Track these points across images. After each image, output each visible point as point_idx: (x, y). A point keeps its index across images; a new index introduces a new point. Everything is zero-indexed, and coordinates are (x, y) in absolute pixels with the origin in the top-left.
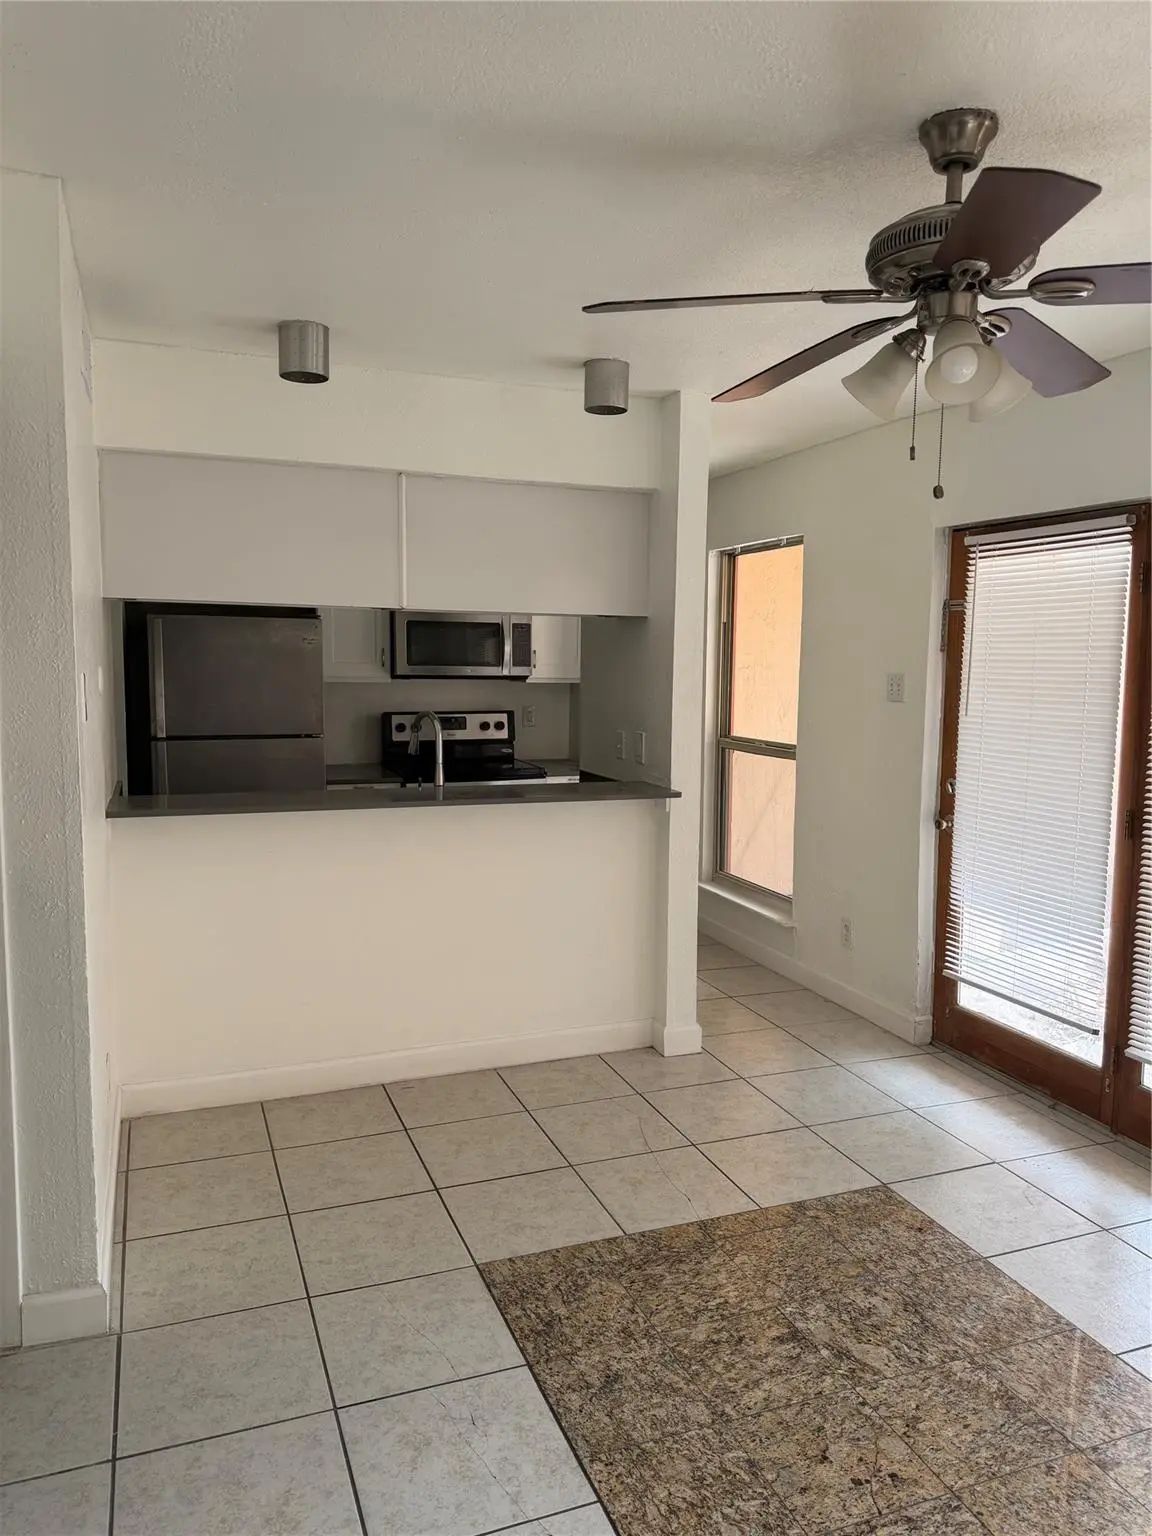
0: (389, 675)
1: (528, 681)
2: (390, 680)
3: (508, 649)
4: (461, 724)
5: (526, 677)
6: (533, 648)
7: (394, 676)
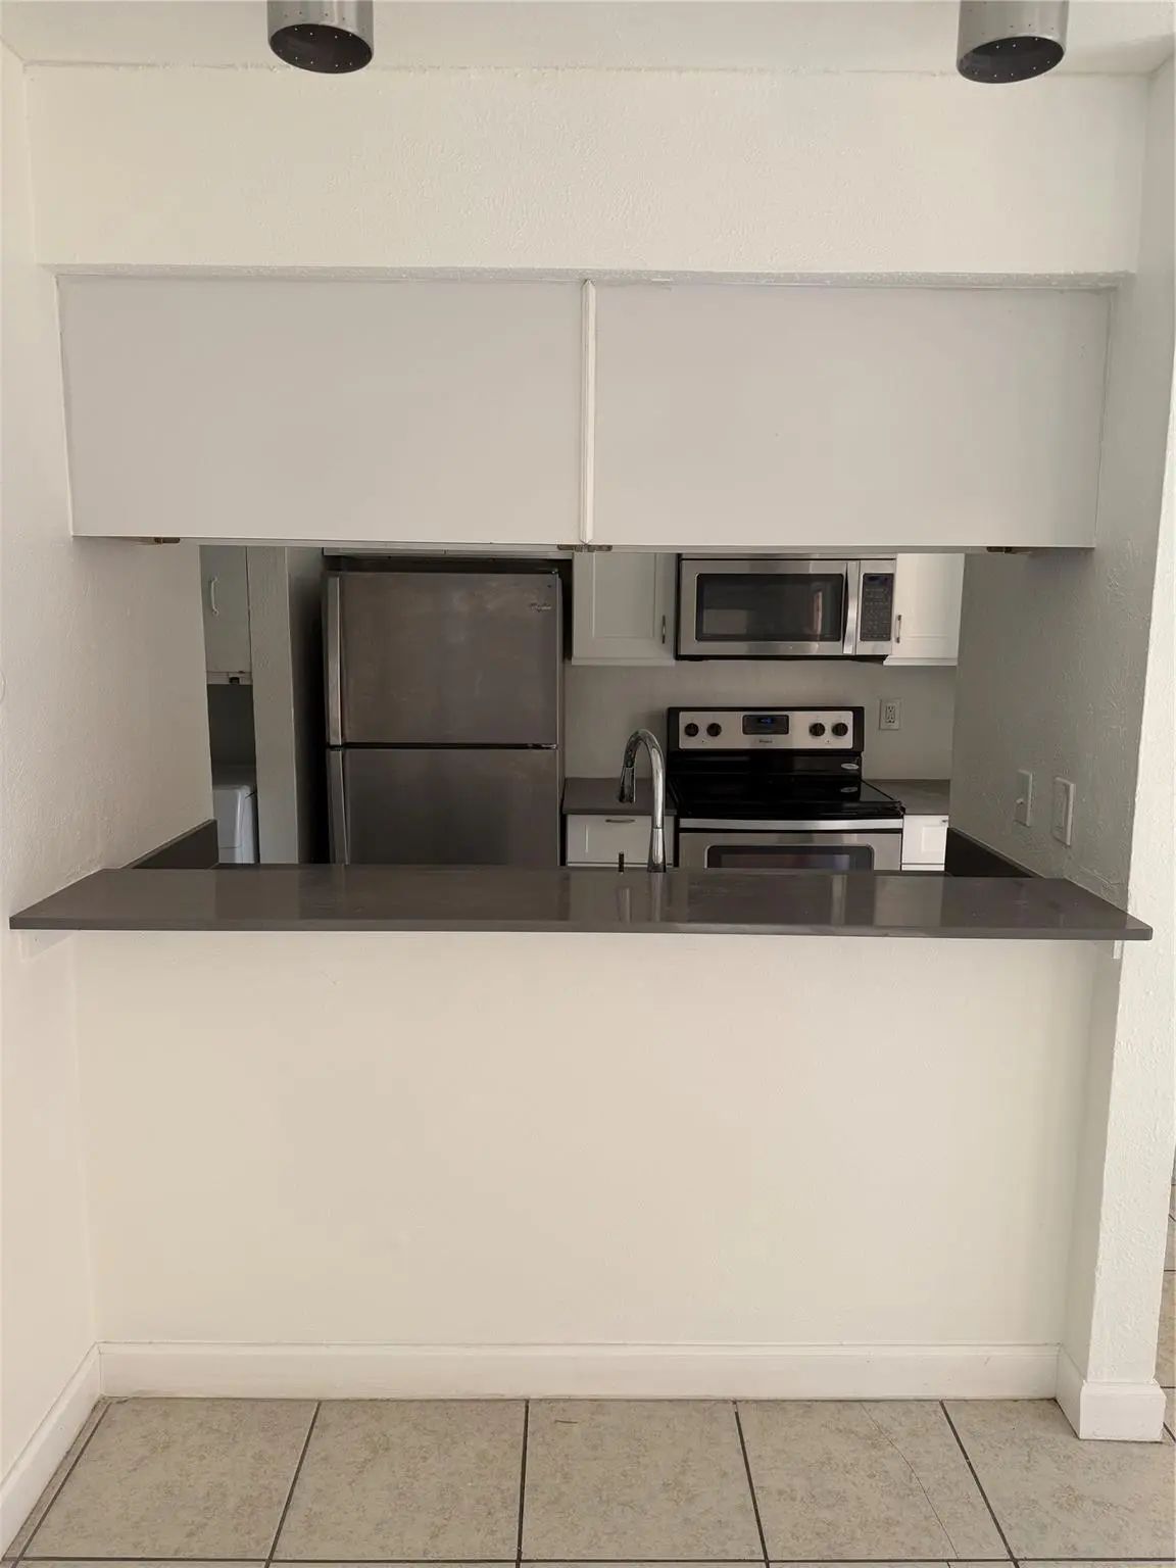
0: (671, 656)
1: (885, 663)
2: (673, 662)
3: (853, 613)
4: (781, 726)
5: (883, 658)
6: (896, 611)
7: (678, 657)
